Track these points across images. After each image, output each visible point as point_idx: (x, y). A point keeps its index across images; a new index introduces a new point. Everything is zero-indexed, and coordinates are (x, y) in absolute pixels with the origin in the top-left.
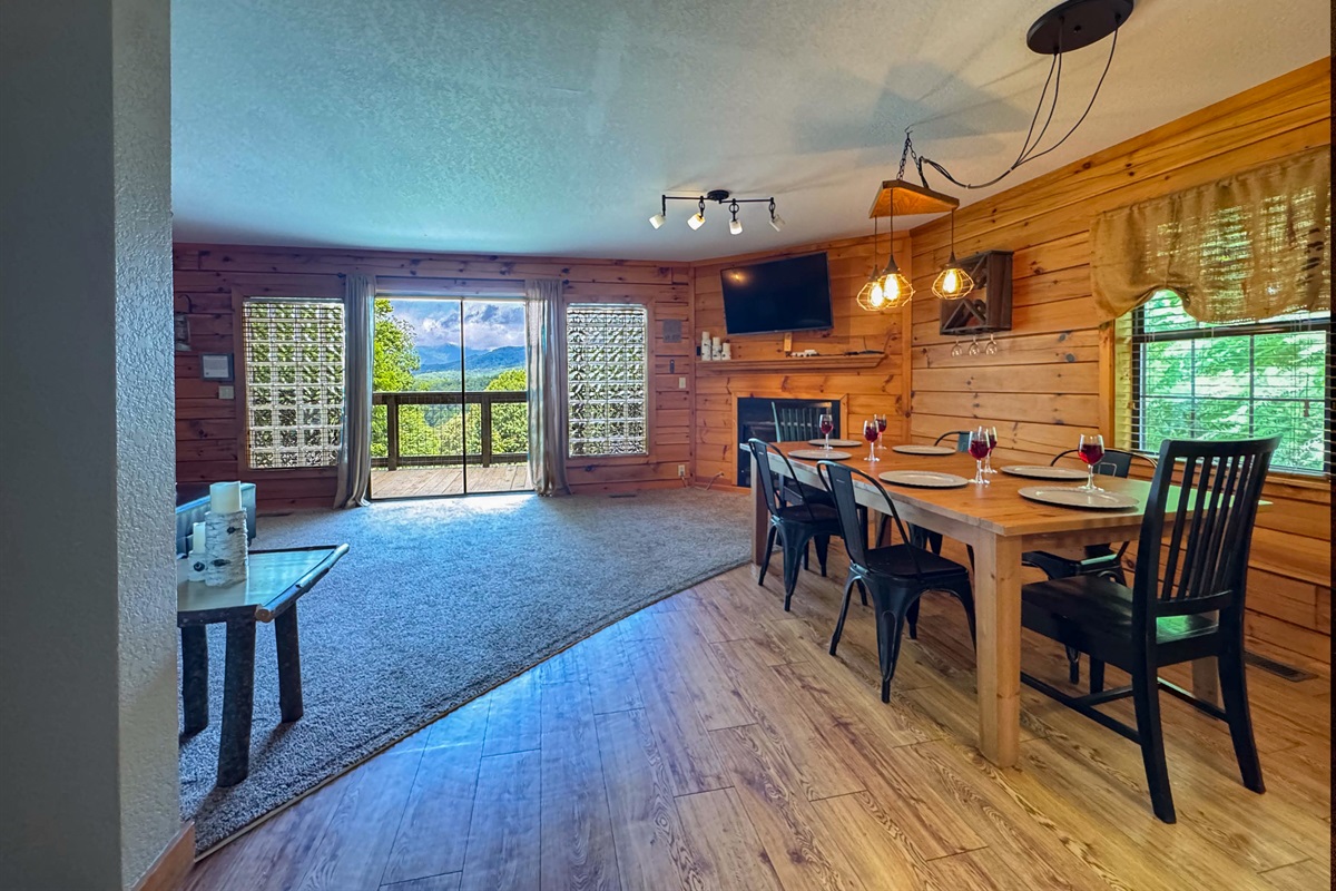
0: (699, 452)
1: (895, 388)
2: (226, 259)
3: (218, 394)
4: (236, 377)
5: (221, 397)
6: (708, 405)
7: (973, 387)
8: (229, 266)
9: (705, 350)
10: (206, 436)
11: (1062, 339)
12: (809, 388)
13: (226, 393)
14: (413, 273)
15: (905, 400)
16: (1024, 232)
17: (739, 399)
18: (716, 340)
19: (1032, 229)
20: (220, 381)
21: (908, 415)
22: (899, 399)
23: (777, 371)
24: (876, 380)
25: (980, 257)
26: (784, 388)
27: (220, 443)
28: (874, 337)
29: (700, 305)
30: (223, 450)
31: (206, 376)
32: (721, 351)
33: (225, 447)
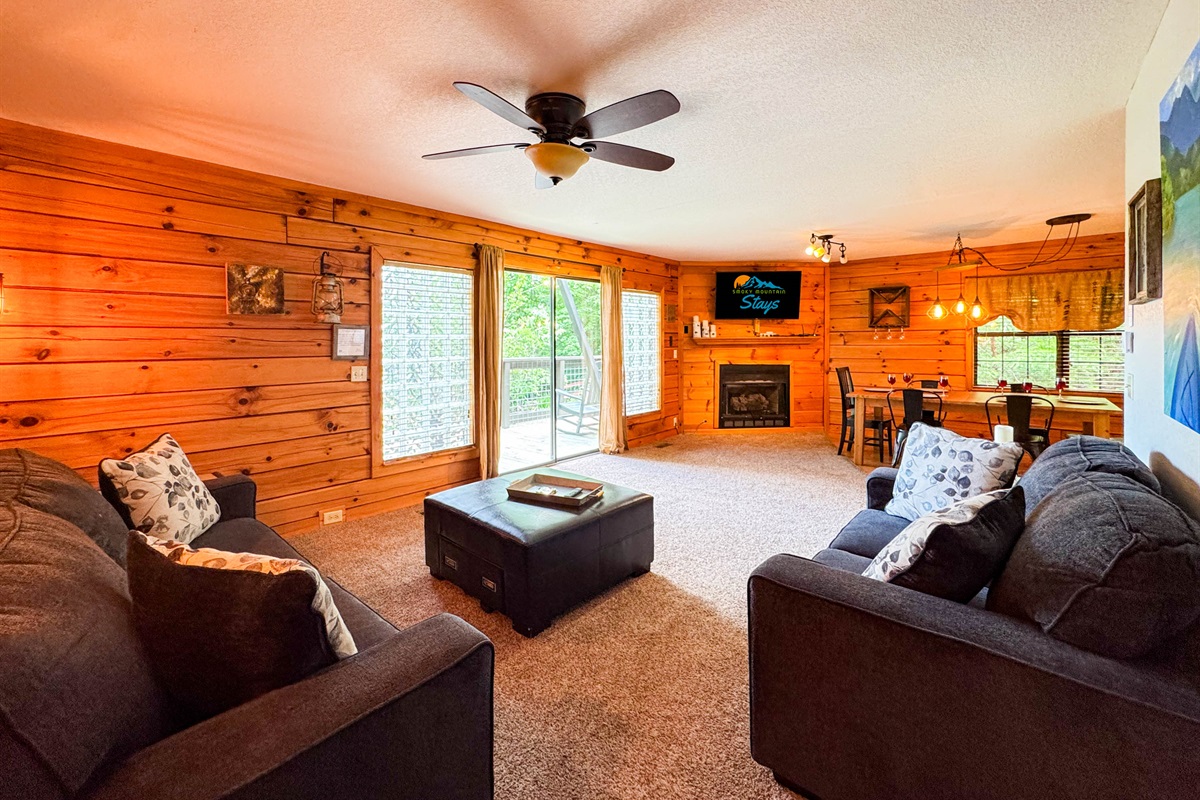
0: (686, 406)
1: (819, 357)
2: (364, 213)
3: (349, 376)
4: (371, 355)
5: (353, 379)
6: (694, 371)
7: (881, 355)
8: (365, 221)
9: (697, 329)
10: (335, 429)
11: (942, 333)
12: (769, 357)
13: (359, 373)
14: (525, 249)
15: (826, 364)
16: (918, 278)
17: (721, 366)
18: (706, 323)
19: (922, 277)
20: (354, 360)
21: (827, 373)
22: (822, 364)
23: (747, 346)
24: (807, 352)
25: (901, 288)
26: (752, 358)
27: (351, 435)
28: (809, 325)
29: (688, 295)
30: (353, 444)
31: (339, 354)
32: (710, 331)
33: (357, 440)
